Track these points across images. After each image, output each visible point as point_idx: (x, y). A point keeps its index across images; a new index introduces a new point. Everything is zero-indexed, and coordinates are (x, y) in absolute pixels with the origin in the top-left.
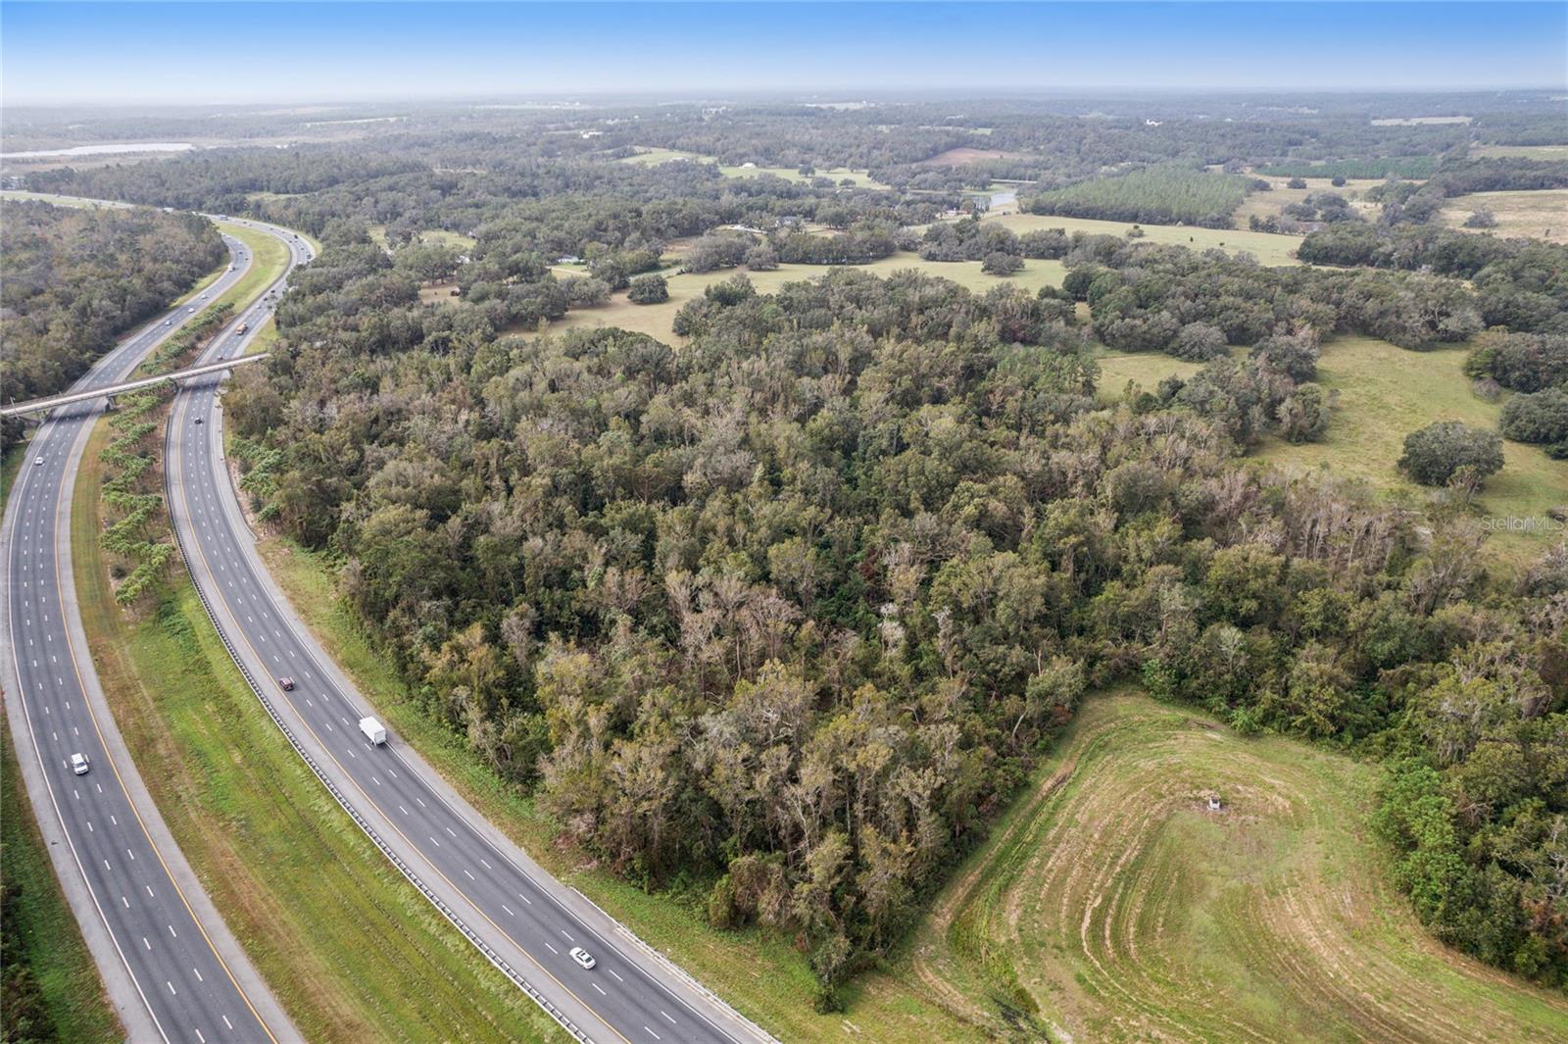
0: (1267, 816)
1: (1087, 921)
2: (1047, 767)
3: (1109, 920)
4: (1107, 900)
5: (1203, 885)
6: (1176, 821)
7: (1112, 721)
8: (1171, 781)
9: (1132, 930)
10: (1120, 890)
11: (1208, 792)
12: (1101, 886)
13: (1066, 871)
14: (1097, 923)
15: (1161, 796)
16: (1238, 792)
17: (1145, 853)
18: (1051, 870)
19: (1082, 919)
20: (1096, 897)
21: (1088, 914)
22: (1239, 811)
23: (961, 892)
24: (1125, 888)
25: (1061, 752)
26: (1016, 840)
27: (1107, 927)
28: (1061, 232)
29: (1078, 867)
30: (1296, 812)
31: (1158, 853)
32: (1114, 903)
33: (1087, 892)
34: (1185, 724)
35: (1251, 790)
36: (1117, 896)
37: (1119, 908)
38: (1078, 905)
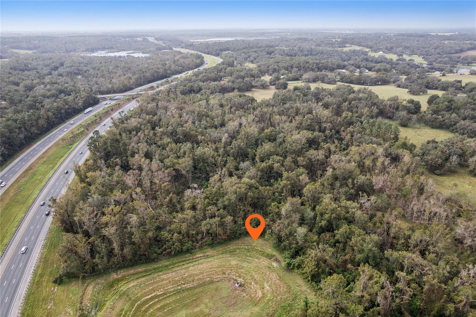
0: (250, 296)
1: (150, 296)
2: (205, 251)
3: (157, 300)
4: (164, 294)
5: (198, 306)
6: (219, 284)
7: (247, 246)
8: (233, 271)
9: (159, 306)
10: (172, 294)
11: (241, 279)
12: (167, 289)
13: (163, 280)
14: (152, 299)
15: (224, 273)
16: (251, 284)
17: (195, 288)
18: (160, 278)
19: (148, 295)
20: (161, 292)
21: (153, 295)
22: (243, 291)
23: (132, 271)
24: (174, 294)
25: (217, 248)
26: (167, 266)
27: (154, 301)
28: (460, 82)
29: (167, 281)
30: (260, 300)
31: (198, 290)
32: (165, 296)
33: (160, 289)
34: (270, 257)
35: (255, 286)
36: (168, 295)
37: (165, 298)
38: (154, 290)
